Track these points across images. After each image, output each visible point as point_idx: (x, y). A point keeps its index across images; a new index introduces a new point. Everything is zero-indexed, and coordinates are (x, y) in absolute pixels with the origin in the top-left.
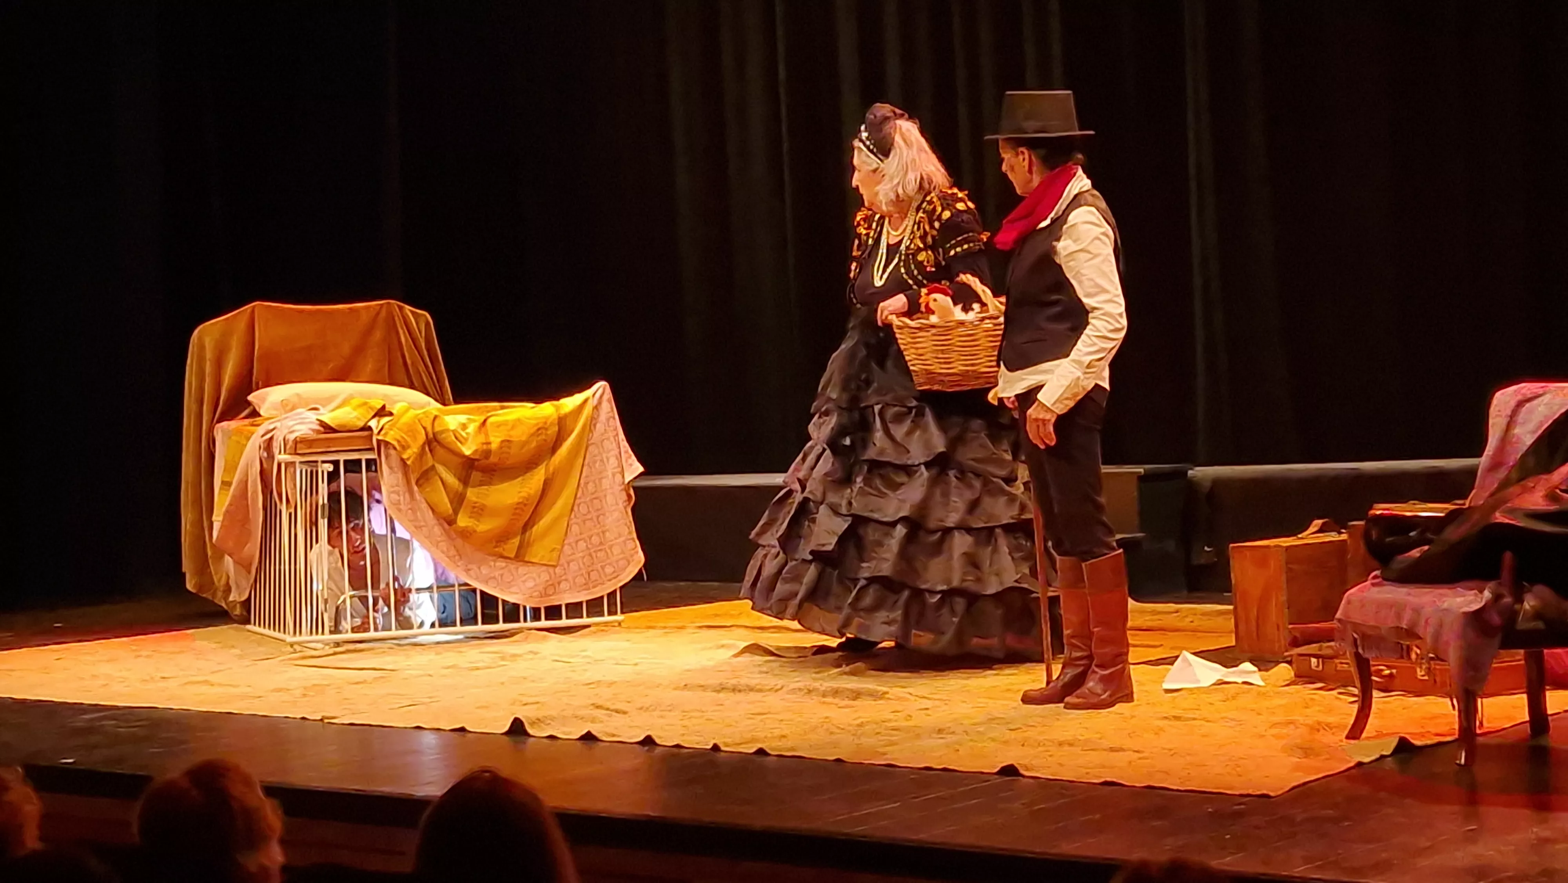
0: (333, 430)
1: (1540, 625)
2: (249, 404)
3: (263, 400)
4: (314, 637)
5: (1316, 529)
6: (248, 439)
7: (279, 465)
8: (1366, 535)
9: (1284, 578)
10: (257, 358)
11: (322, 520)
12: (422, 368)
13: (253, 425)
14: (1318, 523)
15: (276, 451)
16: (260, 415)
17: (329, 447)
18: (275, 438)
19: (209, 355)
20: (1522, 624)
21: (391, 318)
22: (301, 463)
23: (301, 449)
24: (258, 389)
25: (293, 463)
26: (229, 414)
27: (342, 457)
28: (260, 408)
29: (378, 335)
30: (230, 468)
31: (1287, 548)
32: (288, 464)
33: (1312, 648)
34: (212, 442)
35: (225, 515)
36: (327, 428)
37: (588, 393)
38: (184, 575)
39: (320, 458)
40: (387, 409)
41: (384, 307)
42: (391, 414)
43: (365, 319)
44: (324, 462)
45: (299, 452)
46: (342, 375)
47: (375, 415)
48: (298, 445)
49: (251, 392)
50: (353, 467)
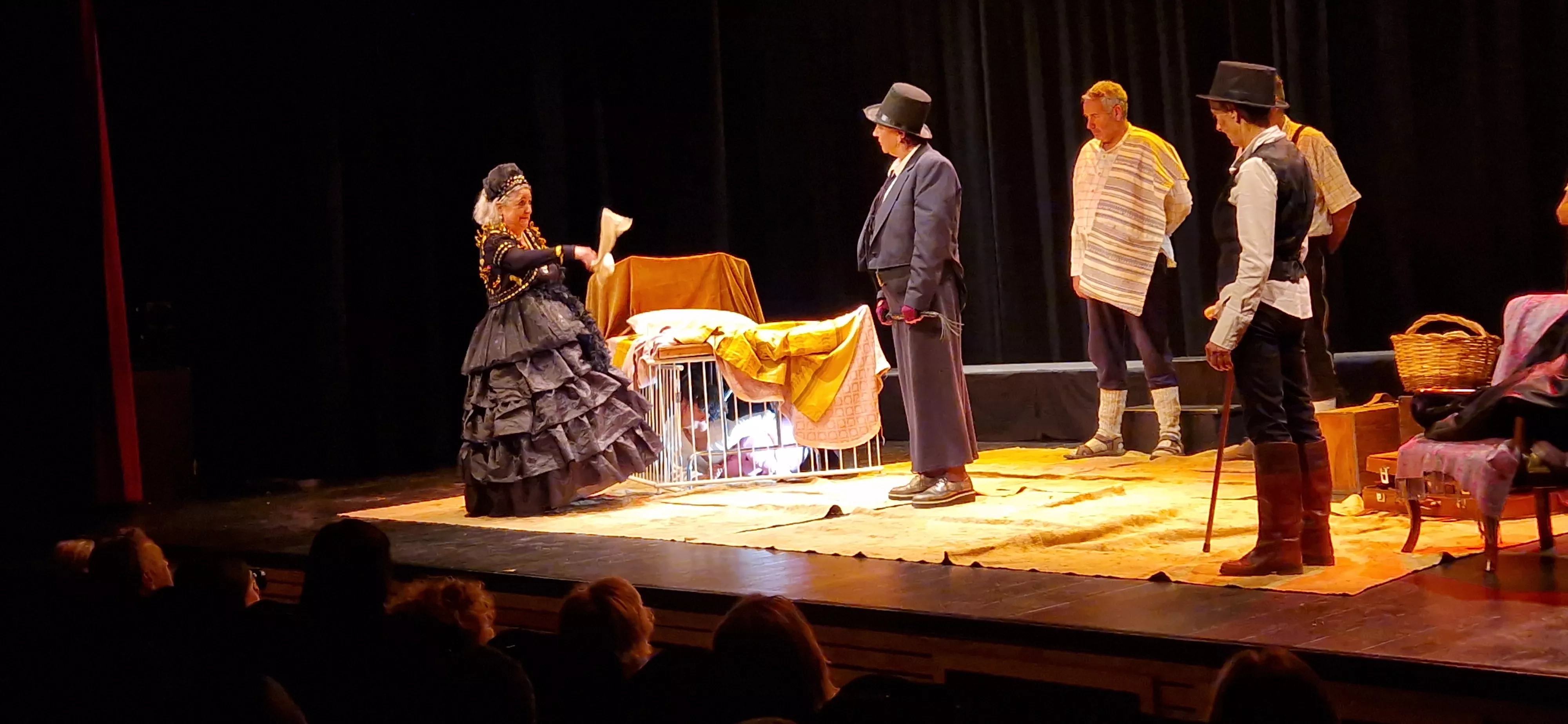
0: (681, 342)
1: (1544, 470)
2: (628, 325)
3: (637, 322)
4: (673, 483)
5: (1378, 400)
6: (628, 348)
8: (1413, 407)
9: (1354, 435)
10: (632, 292)
11: (677, 404)
12: (742, 298)
13: (630, 339)
14: (1378, 395)
15: (646, 357)
16: (635, 333)
17: (680, 354)
18: (644, 347)
19: (600, 293)
20: (1531, 469)
21: (721, 263)
22: (662, 365)
24: (633, 315)
26: (615, 332)
27: (689, 361)
29: (713, 276)
31: (1356, 414)
32: (652, 367)
36: (678, 341)
37: (855, 313)
39: (674, 362)
40: (720, 330)
41: (717, 257)
42: (722, 333)
43: (704, 266)
44: (677, 364)
45: (661, 357)
46: (689, 304)
47: (712, 334)
48: (660, 353)
49: (628, 317)
50: (696, 367)
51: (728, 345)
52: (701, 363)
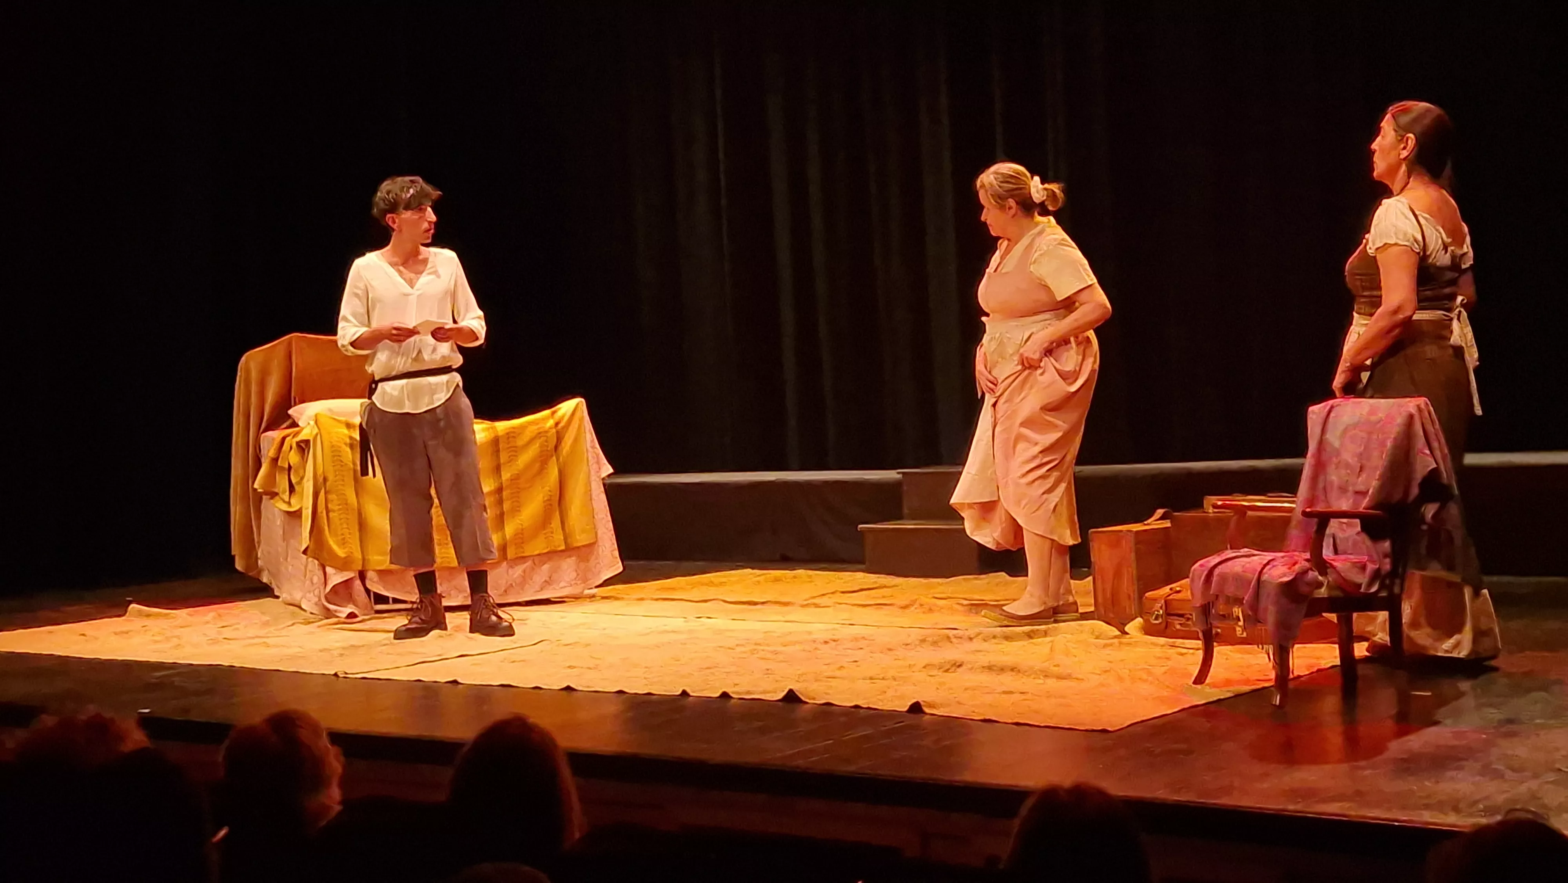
2: (289, 417)
3: (301, 413)
5: (1158, 517)
9: (1133, 555)
10: (295, 378)
14: (1160, 512)
16: (298, 426)
19: (254, 375)
24: (295, 405)
26: (273, 425)
28: (299, 419)
31: (1137, 532)
34: (258, 448)
38: (233, 557)
49: (290, 407)
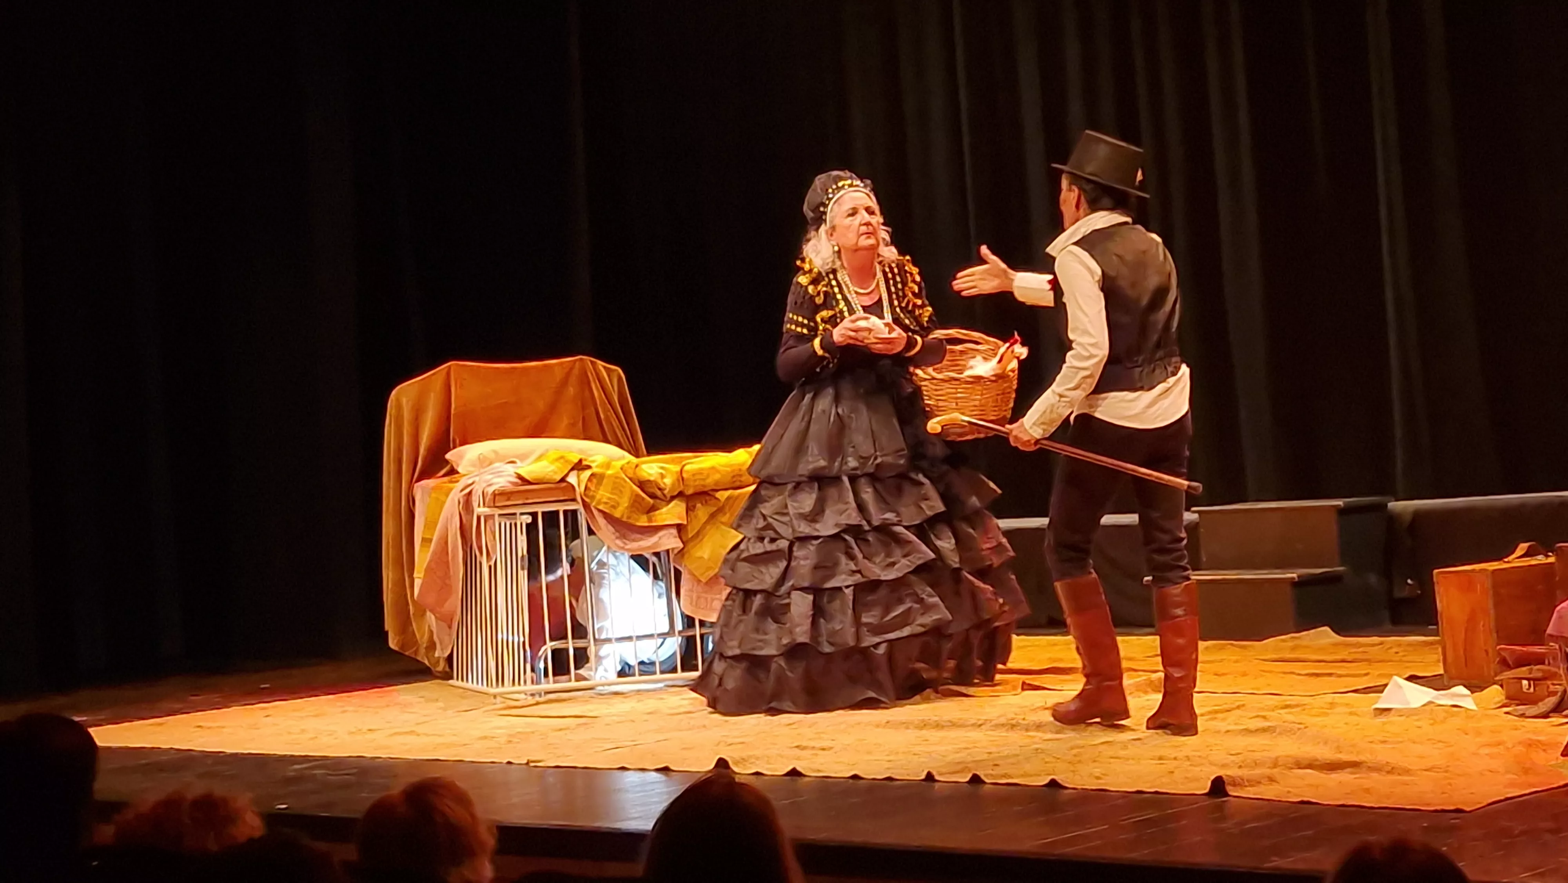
0: (529, 483)
2: (447, 462)
3: (461, 457)
4: (517, 688)
5: (1523, 553)
6: (447, 495)
7: (479, 518)
9: (1491, 602)
10: (454, 413)
11: (522, 572)
12: (616, 424)
13: (451, 482)
14: (1523, 547)
15: (475, 504)
16: (458, 473)
17: (527, 499)
18: (473, 492)
19: (407, 416)
21: (585, 372)
22: (500, 515)
23: (499, 501)
24: (454, 447)
25: (493, 515)
26: (427, 473)
27: (540, 509)
28: (458, 466)
29: (571, 390)
30: (430, 525)
31: (1494, 572)
32: (487, 518)
33: (1523, 671)
34: (411, 501)
35: (426, 570)
36: (524, 480)
38: (387, 633)
39: (518, 511)
40: (584, 463)
41: (577, 363)
42: (589, 467)
43: (559, 374)
44: (522, 514)
45: (497, 505)
46: (537, 431)
47: (572, 469)
48: (497, 498)
49: (449, 450)
50: (551, 518)
51: (599, 483)
52: (557, 512)
